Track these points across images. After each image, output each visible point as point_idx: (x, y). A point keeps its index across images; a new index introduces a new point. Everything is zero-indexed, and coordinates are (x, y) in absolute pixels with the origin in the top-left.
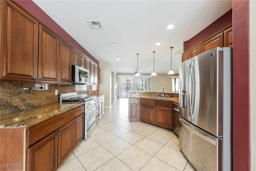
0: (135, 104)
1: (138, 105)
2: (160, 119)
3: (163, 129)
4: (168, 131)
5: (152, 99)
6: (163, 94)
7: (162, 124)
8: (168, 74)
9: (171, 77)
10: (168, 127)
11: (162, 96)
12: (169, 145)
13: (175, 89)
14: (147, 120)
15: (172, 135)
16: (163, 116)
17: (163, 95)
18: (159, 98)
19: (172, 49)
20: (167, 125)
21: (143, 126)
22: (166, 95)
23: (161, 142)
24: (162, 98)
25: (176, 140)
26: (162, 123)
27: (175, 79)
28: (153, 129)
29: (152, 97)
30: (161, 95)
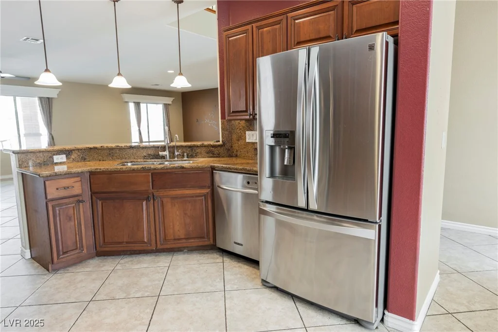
0: (71, 199)
1: (82, 201)
2: (177, 228)
3: (184, 253)
4: (200, 254)
5: (144, 170)
6: (164, 151)
7: (184, 241)
8: (111, 85)
9: (126, 97)
10: (201, 244)
11: (163, 157)
12: (235, 287)
13: (140, 134)
14: (127, 243)
15: (218, 261)
16: (185, 214)
17: (166, 153)
18: (155, 164)
19: (179, 4)
20: (198, 237)
21: (119, 267)
22: (176, 153)
23: (209, 289)
24: (166, 163)
25: (235, 267)
26: (183, 237)
27: (137, 105)
28: (158, 264)
29: (129, 164)
30: (161, 153)
